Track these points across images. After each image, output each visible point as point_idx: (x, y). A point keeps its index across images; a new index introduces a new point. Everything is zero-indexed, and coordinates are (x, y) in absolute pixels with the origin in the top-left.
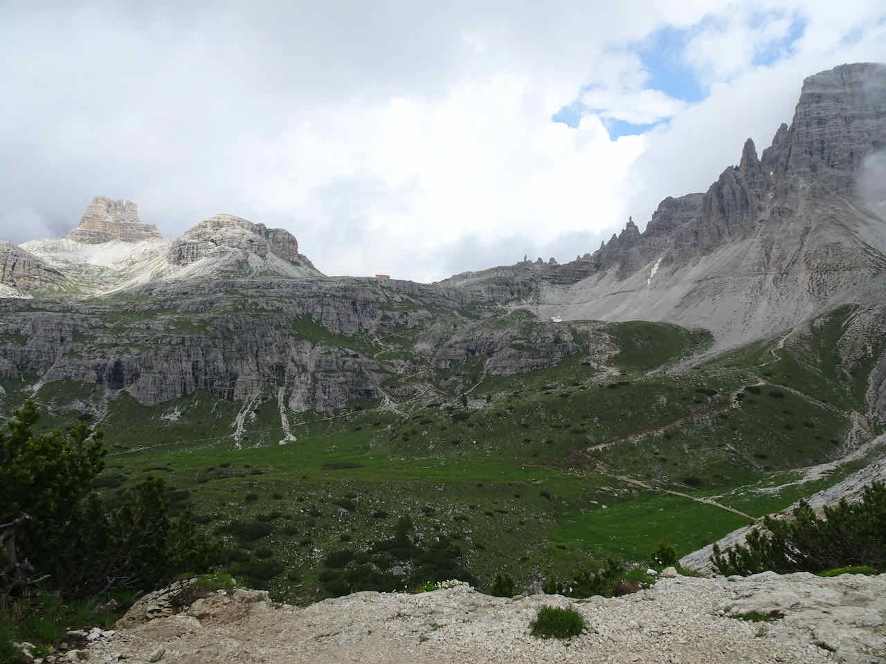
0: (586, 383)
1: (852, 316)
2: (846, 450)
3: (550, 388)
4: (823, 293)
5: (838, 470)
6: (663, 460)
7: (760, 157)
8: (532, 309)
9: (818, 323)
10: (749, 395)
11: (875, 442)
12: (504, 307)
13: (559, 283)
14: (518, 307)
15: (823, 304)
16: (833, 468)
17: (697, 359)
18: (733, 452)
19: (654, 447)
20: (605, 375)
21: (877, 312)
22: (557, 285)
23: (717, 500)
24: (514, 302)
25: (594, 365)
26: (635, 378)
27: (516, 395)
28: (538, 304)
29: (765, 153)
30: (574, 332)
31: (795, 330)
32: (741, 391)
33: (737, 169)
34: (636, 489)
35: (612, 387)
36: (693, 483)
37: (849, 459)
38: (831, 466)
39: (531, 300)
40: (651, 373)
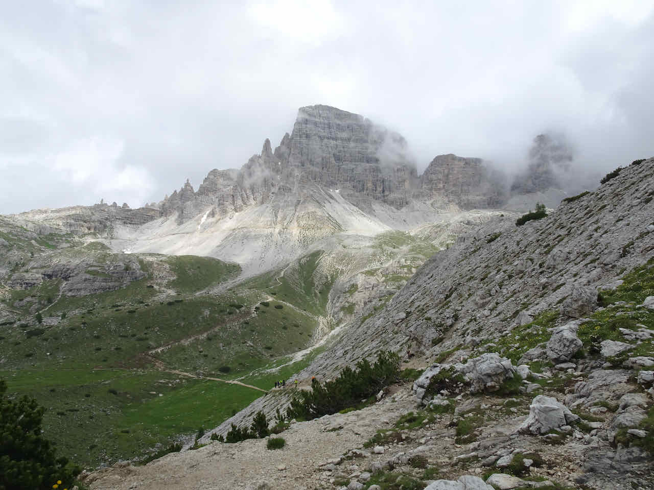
0: (149, 302)
1: (321, 257)
2: (316, 340)
3: (120, 306)
4: (306, 243)
5: (311, 353)
6: (206, 356)
7: (273, 152)
8: (106, 242)
9: (303, 261)
10: (262, 307)
11: (330, 334)
12: (81, 240)
13: (130, 224)
14: (93, 241)
15: (306, 249)
16: (309, 352)
17: (230, 283)
18: (252, 346)
19: (199, 347)
20: (164, 295)
21: (334, 255)
22: (129, 225)
23: (240, 381)
24: (90, 236)
25: (156, 287)
26: (188, 296)
27: (89, 312)
28: (112, 238)
29: (276, 150)
30: (141, 262)
31: (290, 265)
32: (258, 305)
33: (260, 157)
34: (186, 379)
35: (170, 304)
36: (225, 370)
37: (317, 346)
38: (307, 351)
39: (105, 235)
40: (199, 293)
